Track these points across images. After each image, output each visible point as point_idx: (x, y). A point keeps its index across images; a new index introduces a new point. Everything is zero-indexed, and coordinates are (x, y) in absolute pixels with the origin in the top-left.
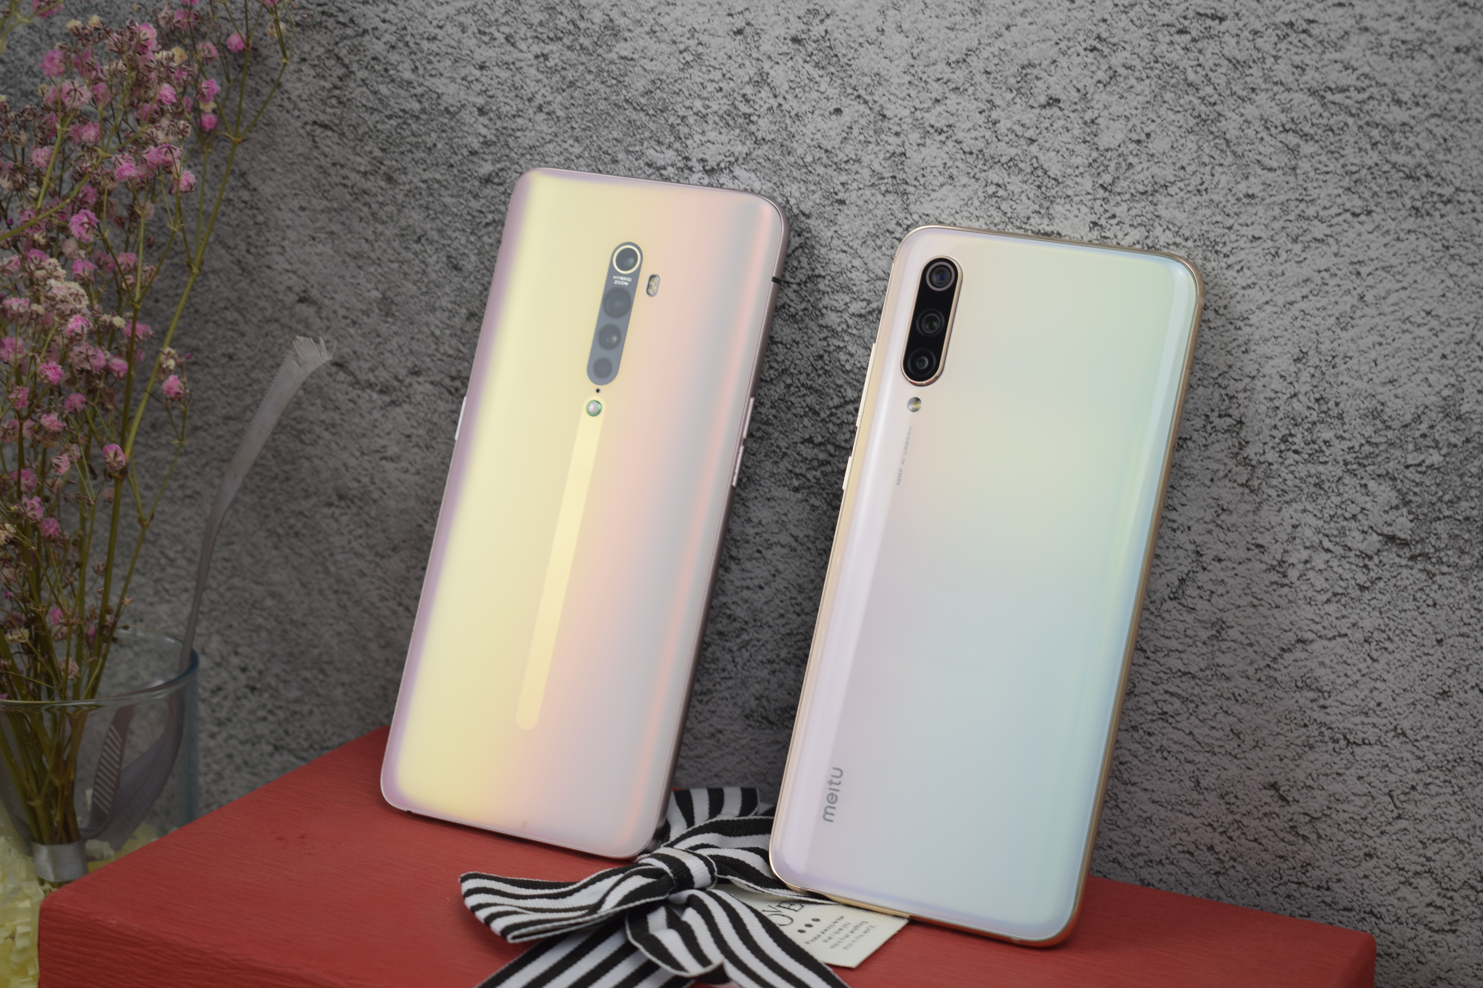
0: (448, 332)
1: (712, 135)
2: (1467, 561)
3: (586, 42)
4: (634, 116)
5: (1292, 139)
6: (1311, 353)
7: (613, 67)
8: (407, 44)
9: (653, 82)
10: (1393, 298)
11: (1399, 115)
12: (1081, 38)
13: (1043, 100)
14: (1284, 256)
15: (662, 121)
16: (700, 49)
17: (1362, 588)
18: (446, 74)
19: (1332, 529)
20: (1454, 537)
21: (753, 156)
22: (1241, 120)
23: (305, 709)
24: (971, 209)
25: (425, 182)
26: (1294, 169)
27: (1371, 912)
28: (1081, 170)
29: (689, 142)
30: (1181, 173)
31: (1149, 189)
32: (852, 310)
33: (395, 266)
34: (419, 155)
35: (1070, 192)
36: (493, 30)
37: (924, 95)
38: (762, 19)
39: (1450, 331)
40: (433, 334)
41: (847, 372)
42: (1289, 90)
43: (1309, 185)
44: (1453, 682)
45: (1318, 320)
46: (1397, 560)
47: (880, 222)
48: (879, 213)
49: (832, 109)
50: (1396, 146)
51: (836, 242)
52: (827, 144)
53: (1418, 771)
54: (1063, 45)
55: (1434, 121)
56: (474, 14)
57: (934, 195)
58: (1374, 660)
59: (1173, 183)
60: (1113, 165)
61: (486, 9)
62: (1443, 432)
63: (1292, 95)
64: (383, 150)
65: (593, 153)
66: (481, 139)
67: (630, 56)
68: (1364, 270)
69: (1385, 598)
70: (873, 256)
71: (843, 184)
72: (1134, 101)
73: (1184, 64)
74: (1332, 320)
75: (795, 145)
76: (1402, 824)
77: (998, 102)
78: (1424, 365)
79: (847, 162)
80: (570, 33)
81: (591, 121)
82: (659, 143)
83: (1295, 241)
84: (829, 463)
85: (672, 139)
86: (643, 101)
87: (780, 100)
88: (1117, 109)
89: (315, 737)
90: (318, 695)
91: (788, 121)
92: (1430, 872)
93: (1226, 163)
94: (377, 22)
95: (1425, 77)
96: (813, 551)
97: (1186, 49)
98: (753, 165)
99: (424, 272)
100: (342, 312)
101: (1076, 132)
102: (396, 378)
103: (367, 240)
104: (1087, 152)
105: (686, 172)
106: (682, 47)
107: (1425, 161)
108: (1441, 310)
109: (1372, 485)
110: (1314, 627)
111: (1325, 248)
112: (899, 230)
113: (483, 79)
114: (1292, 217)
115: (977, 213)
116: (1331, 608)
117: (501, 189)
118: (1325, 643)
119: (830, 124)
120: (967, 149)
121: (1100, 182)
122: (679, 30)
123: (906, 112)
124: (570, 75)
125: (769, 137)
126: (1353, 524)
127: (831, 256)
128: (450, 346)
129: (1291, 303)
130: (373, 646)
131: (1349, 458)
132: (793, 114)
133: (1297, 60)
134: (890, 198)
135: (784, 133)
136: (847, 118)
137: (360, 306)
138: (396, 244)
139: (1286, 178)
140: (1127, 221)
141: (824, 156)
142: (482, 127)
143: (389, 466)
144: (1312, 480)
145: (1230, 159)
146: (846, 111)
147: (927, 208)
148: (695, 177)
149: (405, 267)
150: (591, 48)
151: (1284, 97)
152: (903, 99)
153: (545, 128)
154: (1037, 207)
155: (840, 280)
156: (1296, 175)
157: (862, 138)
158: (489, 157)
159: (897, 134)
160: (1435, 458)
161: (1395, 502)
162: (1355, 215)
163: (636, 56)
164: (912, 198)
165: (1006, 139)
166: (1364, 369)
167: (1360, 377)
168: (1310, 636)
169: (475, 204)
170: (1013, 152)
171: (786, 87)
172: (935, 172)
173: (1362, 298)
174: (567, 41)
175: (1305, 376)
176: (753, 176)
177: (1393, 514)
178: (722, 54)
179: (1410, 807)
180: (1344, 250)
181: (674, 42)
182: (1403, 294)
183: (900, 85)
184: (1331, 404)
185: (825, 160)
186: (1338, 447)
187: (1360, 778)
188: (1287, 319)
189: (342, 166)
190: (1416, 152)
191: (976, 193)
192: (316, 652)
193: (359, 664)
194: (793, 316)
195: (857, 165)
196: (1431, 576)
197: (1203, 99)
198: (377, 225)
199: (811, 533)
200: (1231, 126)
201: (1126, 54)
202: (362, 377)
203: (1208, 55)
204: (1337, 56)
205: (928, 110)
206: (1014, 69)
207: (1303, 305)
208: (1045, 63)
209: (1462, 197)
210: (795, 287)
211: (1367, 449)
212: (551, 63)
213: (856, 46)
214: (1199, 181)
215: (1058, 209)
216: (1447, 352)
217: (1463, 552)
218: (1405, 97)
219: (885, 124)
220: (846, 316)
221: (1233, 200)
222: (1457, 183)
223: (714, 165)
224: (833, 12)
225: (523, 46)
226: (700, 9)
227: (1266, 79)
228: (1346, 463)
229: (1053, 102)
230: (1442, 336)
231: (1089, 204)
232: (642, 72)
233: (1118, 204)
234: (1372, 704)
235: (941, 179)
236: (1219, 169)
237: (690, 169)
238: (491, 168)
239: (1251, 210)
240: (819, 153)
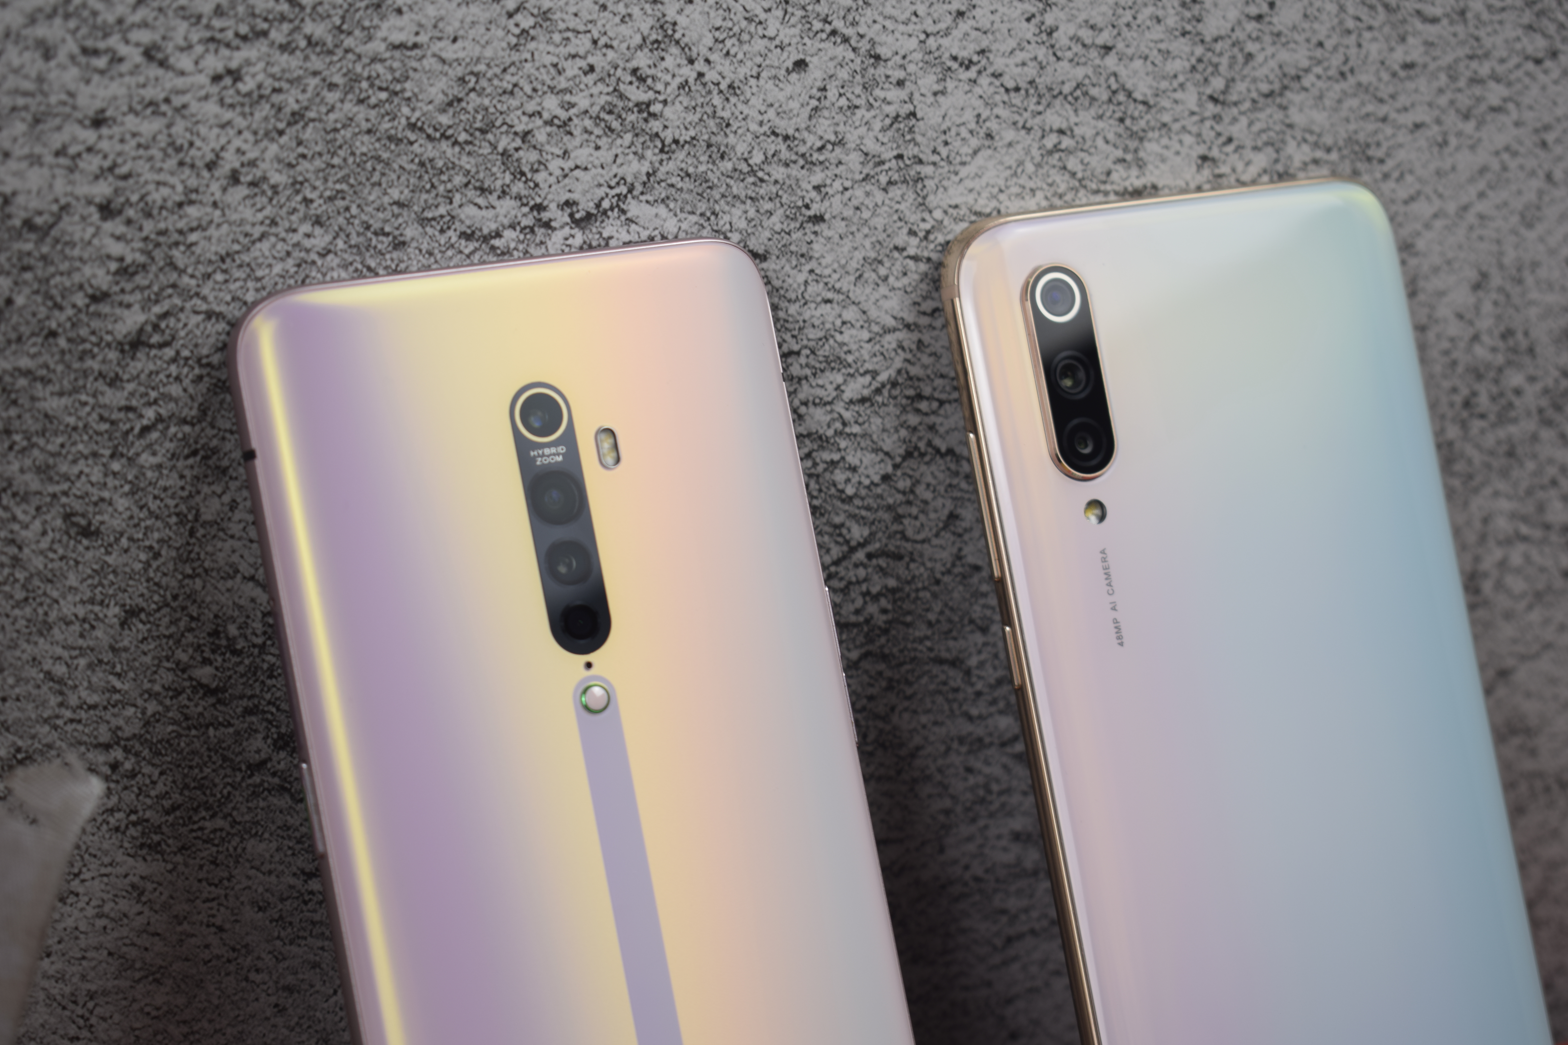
0: (82, 662)
1: (582, 155)
3: (318, 30)
4: (429, 151)
6: (1494, 272)
7: (379, 68)
9: (462, 80)
14: (1453, 141)
15: (486, 150)
18: (19, 151)
19: (1529, 508)
21: (660, 175)
24: (1023, 180)
28: (1181, 78)
29: (540, 177)
30: (1319, 53)
31: (1277, 86)
32: (848, 395)
35: (1166, 118)
36: (114, 41)
37: (939, 9)
40: (49, 675)
41: (849, 500)
43: (1482, 33)
45: (1499, 223)
47: (882, 236)
48: (879, 222)
49: (789, 64)
51: (813, 288)
52: (785, 126)
56: (67, 16)
57: (964, 171)
59: (1307, 71)
60: (1224, 61)
65: (354, 240)
66: (113, 266)
67: (412, 40)
68: (1550, 137)
70: (876, 295)
71: (817, 188)
74: (1515, 219)
75: (732, 139)
79: (821, 149)
80: (283, 18)
81: (344, 179)
82: (483, 190)
83: (1466, 117)
85: (508, 178)
86: (445, 119)
87: (700, 66)
91: (717, 100)
93: (1376, 24)
98: (661, 191)
99: (16, 561)
104: (1187, 49)
105: (540, 232)
110: (1516, 648)
111: (1502, 118)
112: (914, 241)
113: (104, 145)
114: (1462, 83)
115: (1031, 184)
116: (1535, 616)
117: (169, 352)
119: (789, 89)
120: (1011, 84)
121: (1209, 91)
123: (913, 43)
124: (291, 100)
125: (686, 136)
126: (1553, 493)
127: (807, 315)
128: (91, 687)
129: (1465, 208)
131: (1544, 403)
132: (724, 86)
134: (896, 192)
135: (712, 124)
136: (815, 74)
139: (1452, 29)
140: (1249, 143)
141: (783, 147)
142: (113, 241)
144: (1502, 449)
145: (1382, 16)
146: (813, 62)
147: (956, 194)
148: (557, 237)
150: (329, 41)
152: (906, 23)
153: (248, 213)
154: (1119, 153)
155: (825, 351)
156: (1465, 21)
157: (843, 102)
158: (138, 296)
159: (900, 83)
162: (1538, 62)
163: (423, 39)
164: (930, 184)
165: (1069, 54)
167: (1551, 287)
168: (1512, 662)
169: (113, 398)
170: (1079, 73)
171: (708, 41)
172: (964, 133)
173: (1549, 177)
174: (278, 35)
175: (1487, 307)
176: (662, 210)
180: (1528, 115)
184: (1520, 336)
185: (785, 154)
186: (1531, 390)
191: (1028, 152)
195: (838, 150)
205: (947, 33)
207: (1481, 207)
212: (248, 85)
214: (1341, 58)
215: (1151, 148)
219: (881, 71)
220: (839, 407)
221: (1385, 76)
223: (591, 207)
225: (185, 62)
228: (1541, 411)
231: (1194, 129)
232: (439, 67)
233: (1235, 120)
235: (974, 142)
236: (1367, 35)
237: (547, 225)
238: (141, 318)
239: (1410, 85)
240: (773, 145)
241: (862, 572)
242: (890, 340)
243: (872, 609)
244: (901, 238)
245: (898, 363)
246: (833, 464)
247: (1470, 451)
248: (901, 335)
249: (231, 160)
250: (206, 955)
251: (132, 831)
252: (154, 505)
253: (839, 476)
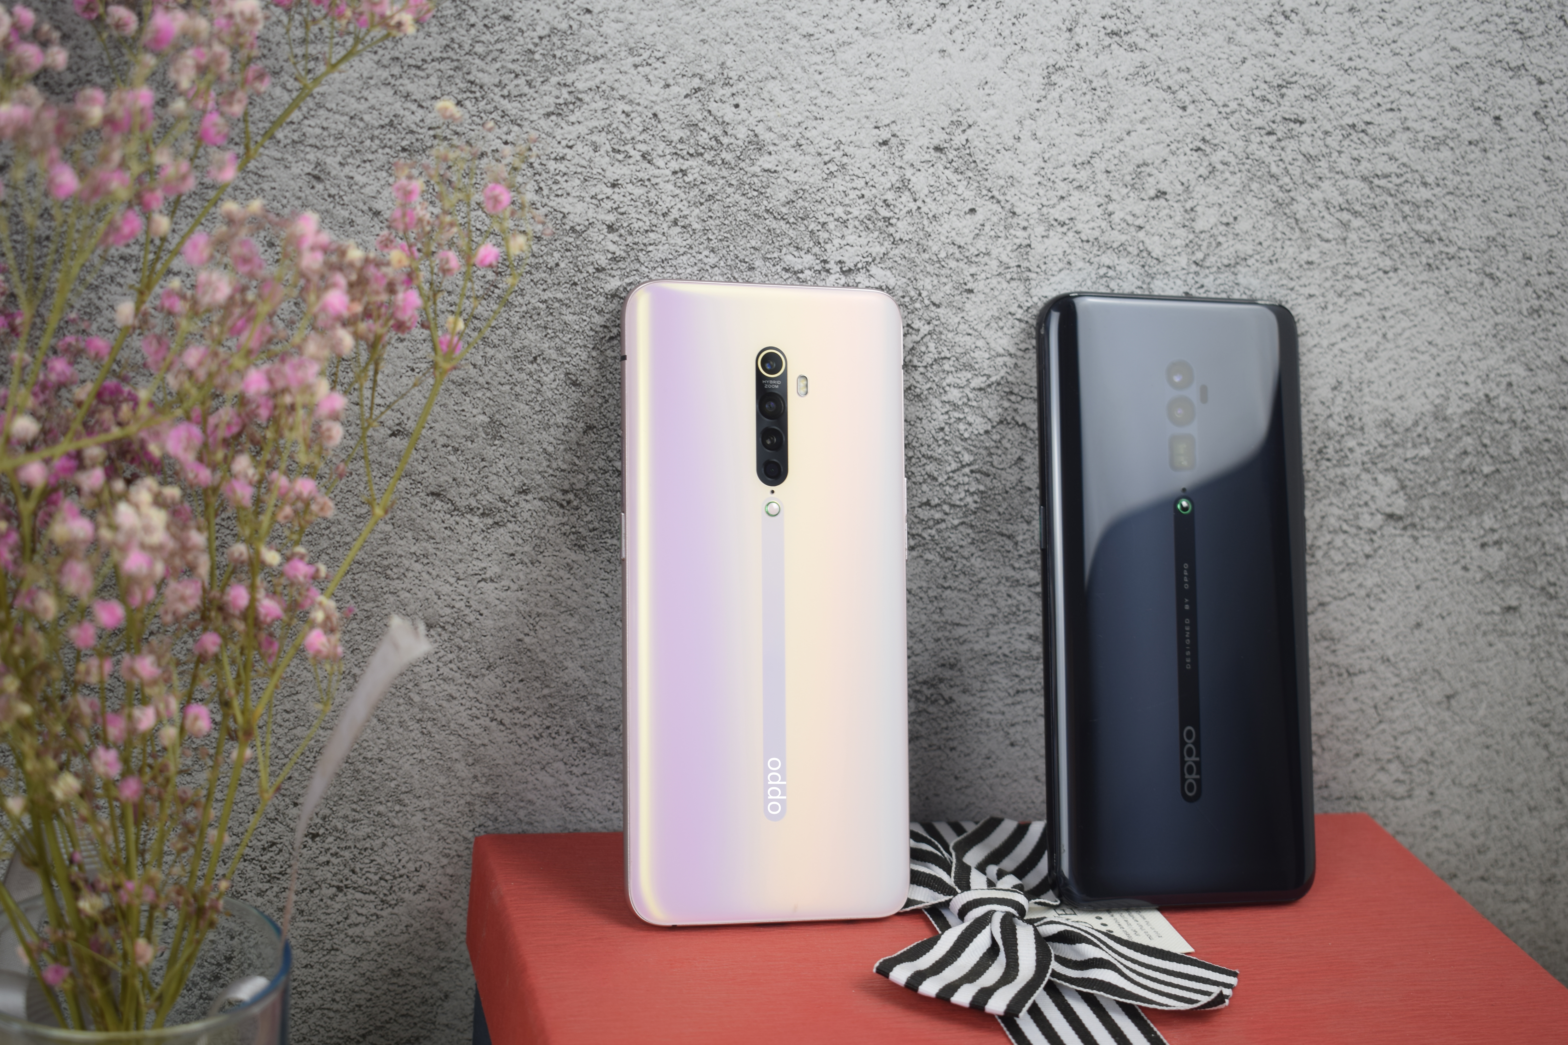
0: (562, 447)
1: (851, 239)
2: (1442, 524)
3: (728, 157)
4: (774, 224)
5: (1345, 216)
6: (1345, 382)
7: (755, 179)
8: (531, 165)
9: (796, 192)
10: (1407, 334)
11: (1425, 194)
12: (1188, 140)
13: (1152, 193)
14: (1330, 307)
15: (803, 228)
16: (845, 160)
17: (1368, 556)
18: (574, 193)
19: (1350, 515)
20: (1434, 508)
21: (890, 255)
22: (1308, 202)
23: (377, 843)
25: (543, 302)
26: (1345, 239)
27: (1356, 797)
28: (1179, 250)
29: (828, 246)
30: (1259, 248)
31: (1233, 262)
32: (972, 385)
33: (508, 387)
34: (538, 275)
35: (1168, 269)
36: (628, 148)
37: (1051, 194)
38: (908, 131)
39: (1444, 355)
41: (966, 440)
42: (1347, 177)
43: (1354, 252)
44: (1424, 615)
45: (1352, 356)
46: (1393, 531)
47: (1003, 306)
48: (1003, 298)
49: (967, 210)
50: (1420, 218)
51: (963, 327)
52: (960, 241)
53: (1396, 685)
54: (1173, 147)
55: (1449, 197)
56: (608, 132)
57: (1053, 279)
58: (1372, 609)
59: (1251, 256)
60: (1205, 244)
61: (622, 128)
62: (1435, 432)
63: (1350, 181)
64: (498, 274)
65: (729, 262)
66: (610, 256)
67: (774, 168)
68: (1388, 314)
69: (1382, 562)
70: (996, 336)
71: (972, 275)
72: (1226, 190)
73: (1270, 159)
74: (1362, 355)
75: (930, 243)
76: (1383, 726)
77: (1114, 196)
78: (1424, 383)
79: (977, 255)
80: (712, 148)
81: (729, 232)
82: (798, 248)
83: (1340, 295)
84: (943, 521)
85: (812, 244)
86: (784, 210)
87: (919, 203)
88: (1212, 199)
89: (387, 868)
90: (394, 826)
91: (926, 222)
92: (1398, 757)
93: (1294, 238)
94: (498, 144)
95: (1445, 164)
96: (926, 600)
97: (1272, 147)
98: (889, 263)
99: (539, 392)
100: (442, 440)
101: (1178, 218)
102: (501, 499)
103: (475, 366)
104: (1185, 235)
105: (824, 274)
106: (827, 158)
107: (1439, 228)
108: (1439, 340)
109: (1380, 477)
110: (1332, 592)
111: (1361, 299)
112: (1020, 311)
113: (615, 197)
114: (1339, 277)
116: (1345, 576)
118: (1339, 602)
119: (964, 222)
120: (1085, 238)
121: (1194, 259)
122: (826, 143)
123: (1035, 209)
124: (709, 189)
125: (906, 238)
126: (1365, 509)
127: (957, 340)
128: (564, 461)
129: (1333, 345)
130: (460, 767)
131: (1366, 459)
132: (930, 215)
133: (1355, 154)
134: (1014, 284)
135: (921, 234)
136: (979, 217)
137: (463, 432)
138: (508, 367)
139: (1337, 247)
141: (957, 251)
142: (611, 244)
143: (488, 587)
144: (1338, 480)
145: (1298, 233)
146: (979, 210)
147: (1046, 290)
148: (832, 279)
149: (517, 389)
150: (733, 163)
151: (1343, 183)
152: (1032, 198)
153: (679, 241)
154: (1140, 284)
155: (964, 360)
156: (1346, 244)
157: (992, 233)
158: (617, 273)
159: (1025, 228)
160: (1426, 451)
161: (1395, 487)
162: (1386, 272)
163: (779, 169)
164: (1033, 283)
165: (1119, 228)
166: (1382, 389)
167: (1378, 397)
168: (1328, 599)
170: (1123, 238)
171: (926, 191)
172: (1056, 259)
173: (1384, 336)
174: (708, 156)
175: (1339, 401)
176: (888, 273)
177: (1394, 498)
178: (866, 163)
179: (1388, 714)
180: (1376, 300)
181: (820, 154)
182: (1414, 330)
183: (1030, 185)
184: (1356, 420)
185: (958, 255)
186: (1359, 451)
187: (1356, 699)
188: (1329, 357)
189: (449, 293)
190: (1435, 222)
192: (393, 784)
193: (443, 787)
194: (918, 396)
195: (986, 257)
196: (1415, 539)
197: (1281, 187)
198: (488, 349)
199: (924, 584)
200: (1300, 208)
201: (1224, 152)
202: (462, 503)
203: (1288, 150)
204: (1385, 150)
205: (1054, 206)
206: (1130, 168)
207: (1342, 345)
208: (1157, 162)
209: (1462, 254)
210: (922, 370)
211: (1380, 450)
212: (689, 178)
213: (993, 152)
214: (1271, 253)
216: (1441, 370)
217: (1438, 518)
218: (1430, 180)
219: (1015, 221)
220: (967, 391)
221: (1296, 266)
222: (1460, 244)
223: (852, 266)
224: (975, 123)
225: (660, 162)
226: (848, 123)
227: (1331, 169)
228: (1363, 463)
229: (1161, 194)
230: (1438, 360)
232: (785, 184)
234: (1368, 642)
235: (1061, 265)
236: (1288, 243)
237: (828, 271)
238: (619, 283)
239: (1309, 273)
240: (952, 249)
241: (966, 479)
242: (1000, 361)
243: (969, 499)
244: (1014, 308)
245: (1002, 373)
246: (959, 419)
247: (1319, 477)
248: (1007, 359)
249: (675, 214)
250: (597, 607)
251: (572, 537)
252: (609, 376)
253: (962, 426)
